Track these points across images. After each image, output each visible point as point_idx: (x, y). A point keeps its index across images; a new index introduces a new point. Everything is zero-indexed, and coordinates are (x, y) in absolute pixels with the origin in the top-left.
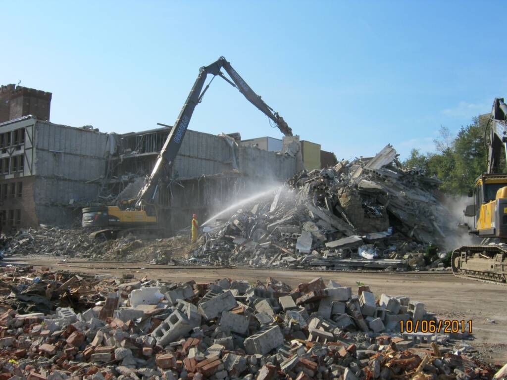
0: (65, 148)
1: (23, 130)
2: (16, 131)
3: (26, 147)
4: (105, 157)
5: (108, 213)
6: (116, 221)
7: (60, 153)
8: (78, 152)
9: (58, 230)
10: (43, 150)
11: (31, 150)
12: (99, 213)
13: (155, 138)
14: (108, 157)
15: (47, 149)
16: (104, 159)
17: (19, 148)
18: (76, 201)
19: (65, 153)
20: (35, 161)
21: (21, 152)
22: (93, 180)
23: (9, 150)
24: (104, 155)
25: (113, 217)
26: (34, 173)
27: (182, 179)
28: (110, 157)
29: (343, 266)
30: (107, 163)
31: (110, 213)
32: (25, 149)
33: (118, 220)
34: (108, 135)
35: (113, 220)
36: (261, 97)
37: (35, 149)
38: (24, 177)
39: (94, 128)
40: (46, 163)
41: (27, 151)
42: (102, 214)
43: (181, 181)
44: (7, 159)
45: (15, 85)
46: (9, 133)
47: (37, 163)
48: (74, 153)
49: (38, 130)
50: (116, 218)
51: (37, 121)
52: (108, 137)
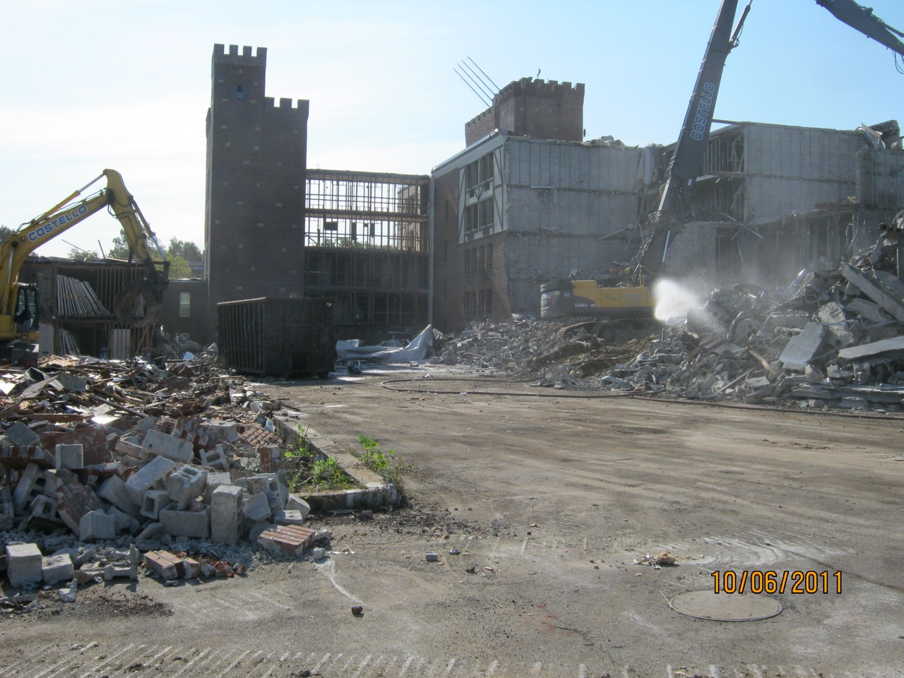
0: (560, 180)
1: (491, 155)
2: (484, 158)
3: (496, 185)
4: (636, 191)
5: (572, 294)
6: (589, 307)
7: (549, 190)
8: (585, 186)
9: (533, 323)
10: (520, 187)
11: (501, 188)
12: (557, 293)
13: (717, 146)
14: (642, 190)
15: (528, 184)
16: (634, 194)
17: (487, 187)
18: (580, 271)
19: (558, 189)
20: (506, 207)
21: (490, 193)
22: (612, 234)
23: (477, 191)
24: (634, 187)
25: (581, 300)
26: (505, 229)
27: (760, 223)
28: (646, 189)
29: (855, 401)
30: (640, 200)
31: (577, 292)
32: (495, 188)
33: (593, 305)
34: (641, 149)
35: (582, 305)
36: (871, 10)
37: (505, 186)
38: (495, 235)
39: (615, 139)
40: (526, 208)
41: (497, 191)
42: (562, 295)
43: (758, 226)
44: (475, 206)
45: (531, 78)
46: (476, 162)
47: (509, 210)
48: (577, 187)
49: (509, 153)
50: (589, 302)
51: (508, 139)
52: (640, 155)
